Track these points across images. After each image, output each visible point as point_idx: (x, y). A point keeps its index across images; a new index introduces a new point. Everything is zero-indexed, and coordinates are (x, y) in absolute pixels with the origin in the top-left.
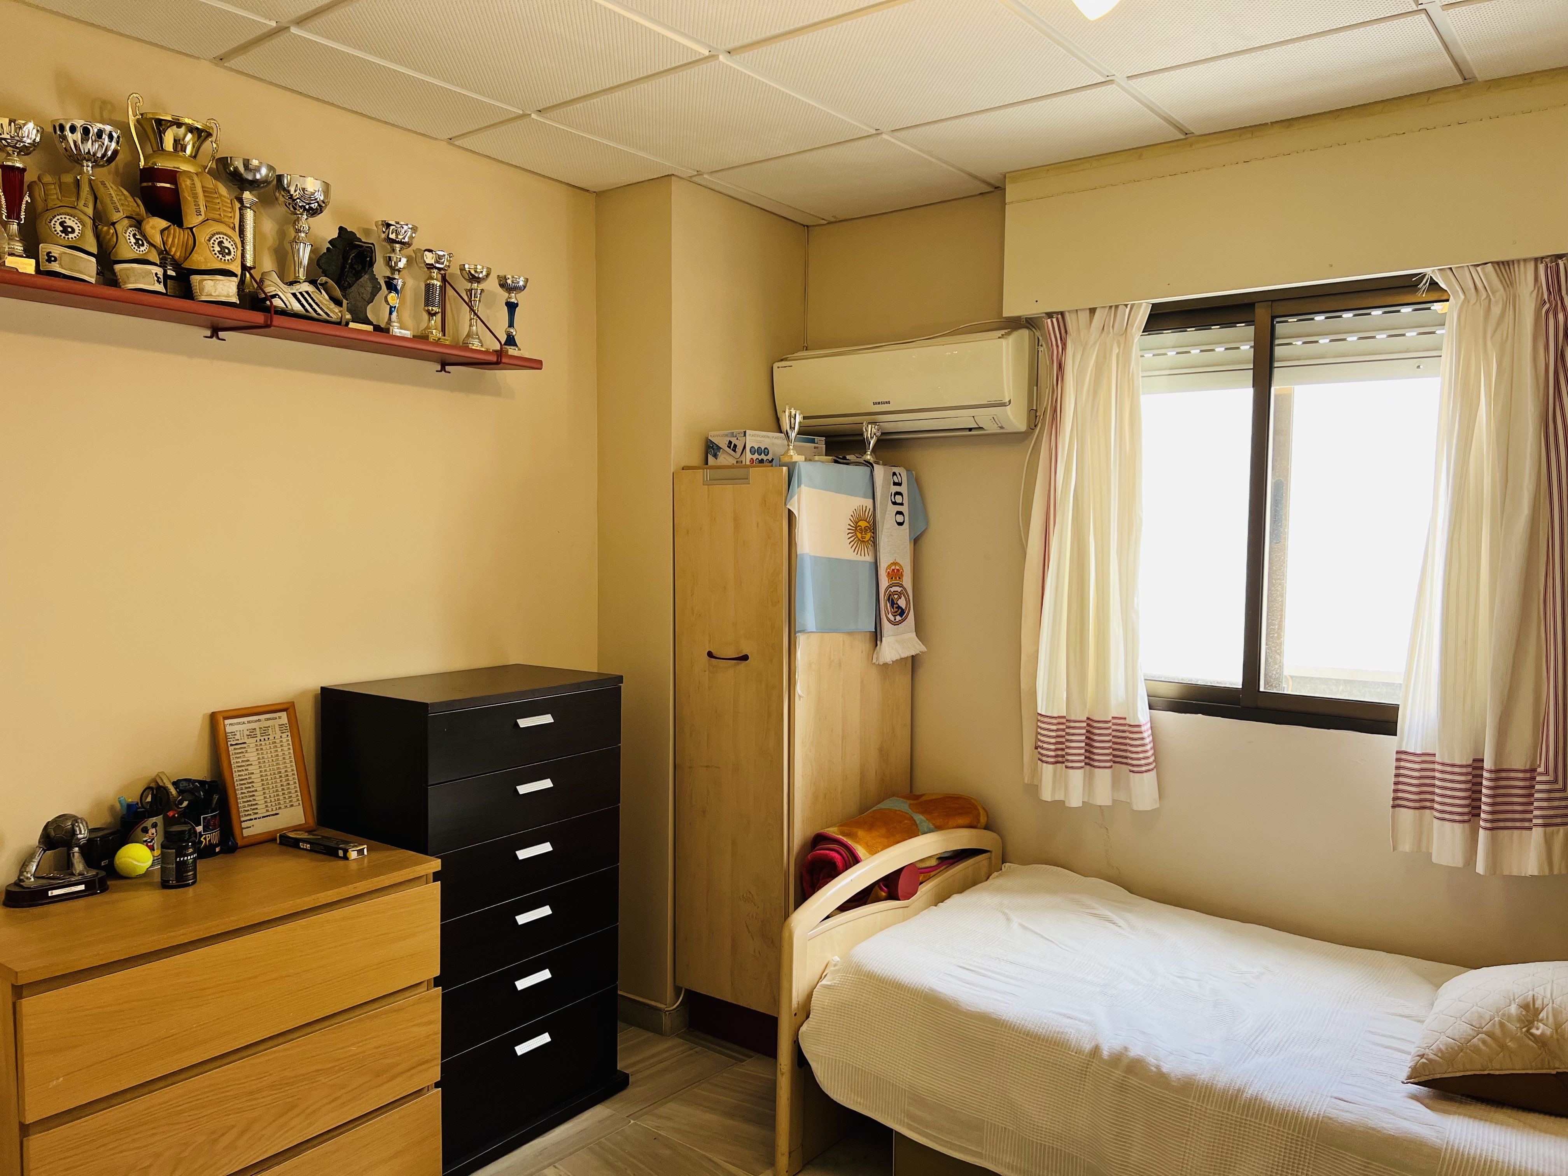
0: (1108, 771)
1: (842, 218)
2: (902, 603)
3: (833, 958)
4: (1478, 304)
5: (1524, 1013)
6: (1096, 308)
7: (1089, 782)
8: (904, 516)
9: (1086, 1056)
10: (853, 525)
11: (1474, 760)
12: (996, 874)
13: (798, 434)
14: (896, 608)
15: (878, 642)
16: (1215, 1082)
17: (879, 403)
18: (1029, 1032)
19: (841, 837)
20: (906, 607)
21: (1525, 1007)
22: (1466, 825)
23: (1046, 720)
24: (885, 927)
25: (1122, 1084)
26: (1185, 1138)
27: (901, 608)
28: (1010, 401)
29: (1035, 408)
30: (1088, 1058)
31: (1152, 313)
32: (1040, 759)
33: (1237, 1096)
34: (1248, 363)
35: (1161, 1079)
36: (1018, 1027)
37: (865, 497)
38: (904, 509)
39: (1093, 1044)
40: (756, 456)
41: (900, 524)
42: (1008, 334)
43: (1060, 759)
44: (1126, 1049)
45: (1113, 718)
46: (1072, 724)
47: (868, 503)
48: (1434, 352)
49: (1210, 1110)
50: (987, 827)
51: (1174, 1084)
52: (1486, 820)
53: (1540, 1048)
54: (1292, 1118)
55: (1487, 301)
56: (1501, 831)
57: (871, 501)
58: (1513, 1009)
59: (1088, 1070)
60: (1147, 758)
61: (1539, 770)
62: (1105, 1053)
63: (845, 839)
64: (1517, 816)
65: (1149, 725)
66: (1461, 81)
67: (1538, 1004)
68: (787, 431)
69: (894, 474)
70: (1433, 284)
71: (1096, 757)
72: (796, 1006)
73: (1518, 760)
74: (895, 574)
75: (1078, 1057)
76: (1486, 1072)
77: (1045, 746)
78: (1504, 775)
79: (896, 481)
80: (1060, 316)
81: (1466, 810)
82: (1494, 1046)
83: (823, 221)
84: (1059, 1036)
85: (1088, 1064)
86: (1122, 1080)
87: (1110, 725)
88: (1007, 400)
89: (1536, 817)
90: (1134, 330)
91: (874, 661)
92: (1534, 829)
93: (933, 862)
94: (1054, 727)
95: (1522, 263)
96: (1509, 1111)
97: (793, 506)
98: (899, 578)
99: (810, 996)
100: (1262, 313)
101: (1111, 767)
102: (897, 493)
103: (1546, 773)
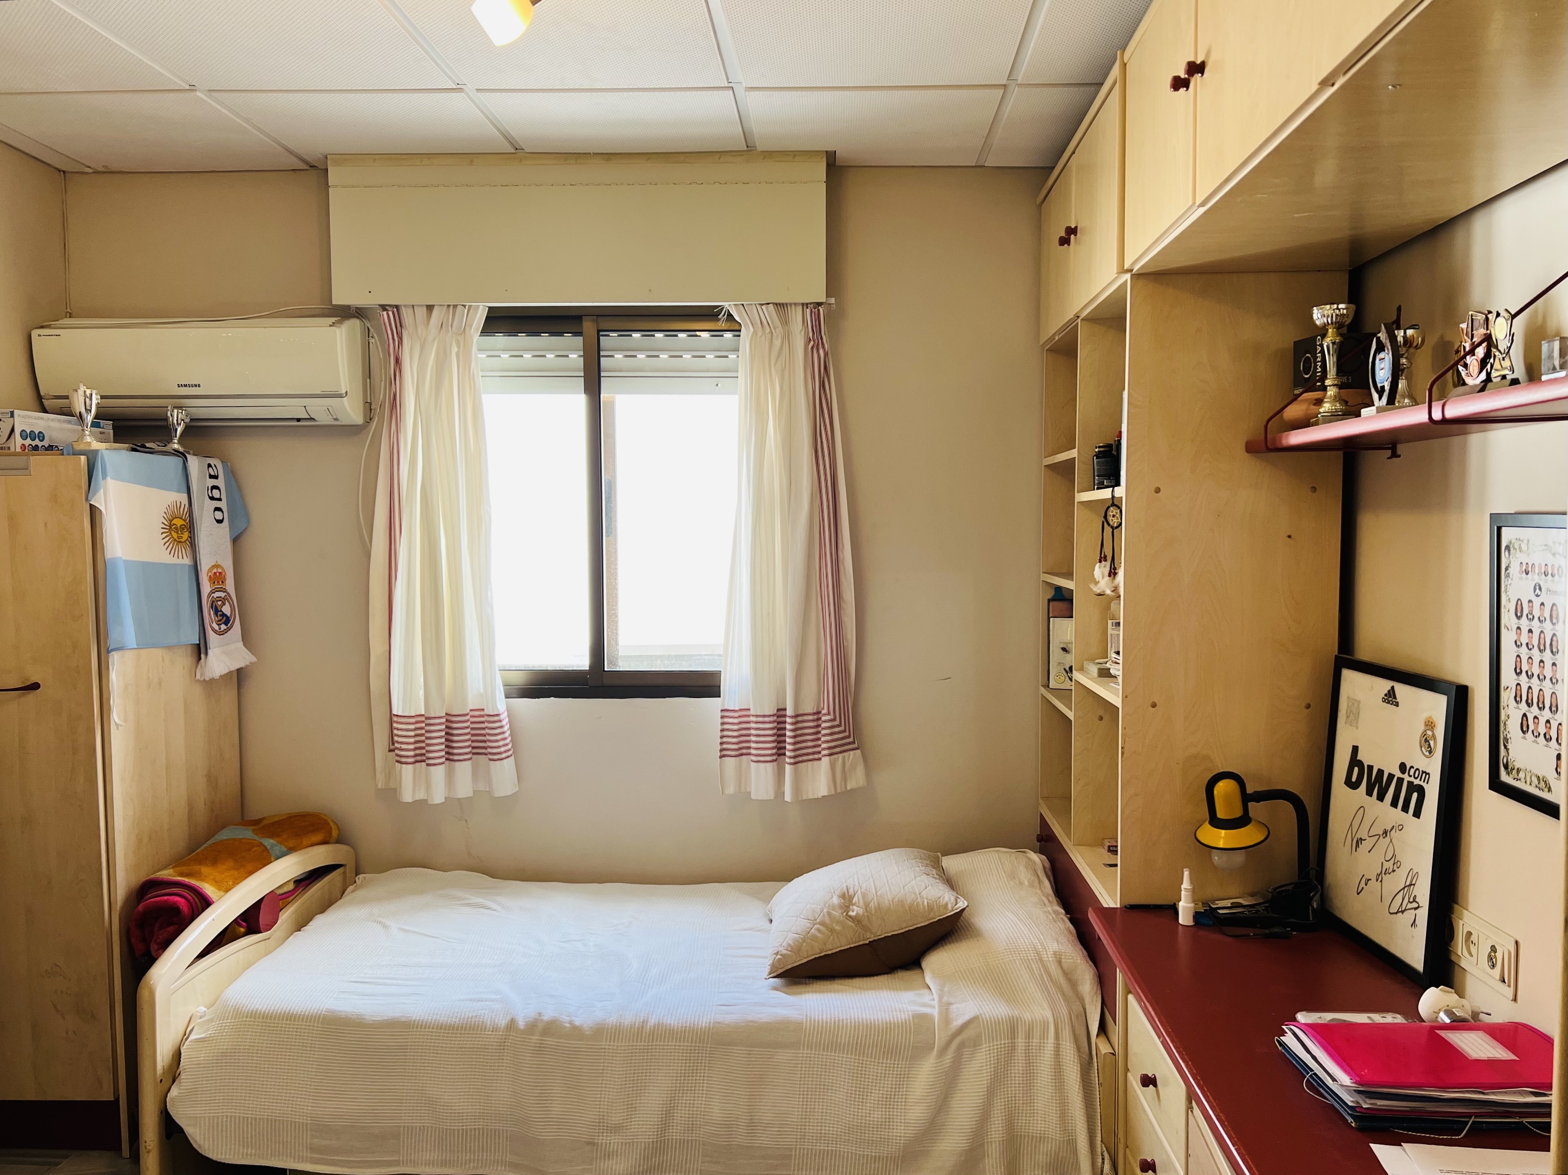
0: (468, 763)
1: (113, 170)
2: (226, 610)
3: (198, 1009)
4: (764, 336)
5: (843, 901)
6: (434, 305)
7: (450, 776)
8: (222, 512)
9: (503, 1032)
10: (167, 523)
11: (778, 710)
12: (351, 888)
13: (95, 418)
14: (220, 615)
15: (203, 656)
16: (622, 1021)
17: (185, 386)
18: (442, 1025)
19: (180, 878)
20: (231, 614)
21: (843, 896)
22: (775, 763)
23: (403, 720)
24: (248, 965)
25: (540, 1047)
26: (601, 1078)
27: (226, 615)
28: (346, 393)
29: (369, 401)
30: (505, 1033)
31: (490, 315)
32: (397, 761)
33: (642, 1028)
34: (578, 370)
35: (576, 1032)
36: (430, 1023)
37: (179, 491)
38: (223, 505)
39: (508, 1018)
40: (28, 442)
41: (220, 522)
42: (340, 322)
43: (421, 758)
44: (540, 1014)
45: (471, 710)
46: (432, 721)
47: (183, 498)
48: (731, 374)
49: (621, 1046)
50: (338, 842)
51: (587, 1033)
52: (790, 757)
53: (856, 925)
54: (689, 1032)
55: (770, 335)
56: (800, 764)
57: (186, 495)
58: (836, 900)
59: (506, 1044)
60: (506, 745)
61: (823, 712)
62: (521, 1024)
63: (186, 880)
64: (810, 750)
65: (506, 714)
66: (745, 149)
67: (851, 892)
68: (80, 413)
69: (209, 466)
70: (730, 316)
71: (456, 751)
72: (161, 1071)
73: (809, 707)
74: (218, 578)
75: (495, 1035)
76: (822, 954)
77: (404, 746)
78: (800, 719)
79: (212, 473)
80: (395, 309)
81: (774, 751)
82: (826, 932)
83: (88, 169)
84: (473, 1020)
85: (505, 1039)
86: (540, 1044)
87: (468, 717)
88: (344, 392)
89: (824, 749)
90: (472, 330)
91: (198, 677)
92: (823, 759)
93: (291, 887)
94: (413, 727)
95: (793, 307)
96: (840, 981)
97: (98, 501)
98: (222, 582)
99: (177, 1056)
100: (588, 326)
101: (470, 759)
102: (215, 487)
103: (829, 714)
